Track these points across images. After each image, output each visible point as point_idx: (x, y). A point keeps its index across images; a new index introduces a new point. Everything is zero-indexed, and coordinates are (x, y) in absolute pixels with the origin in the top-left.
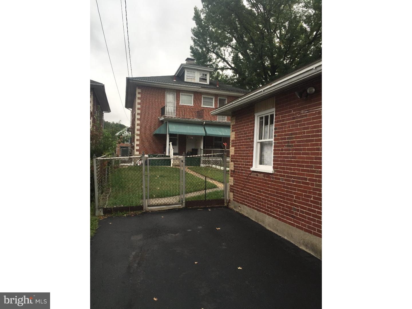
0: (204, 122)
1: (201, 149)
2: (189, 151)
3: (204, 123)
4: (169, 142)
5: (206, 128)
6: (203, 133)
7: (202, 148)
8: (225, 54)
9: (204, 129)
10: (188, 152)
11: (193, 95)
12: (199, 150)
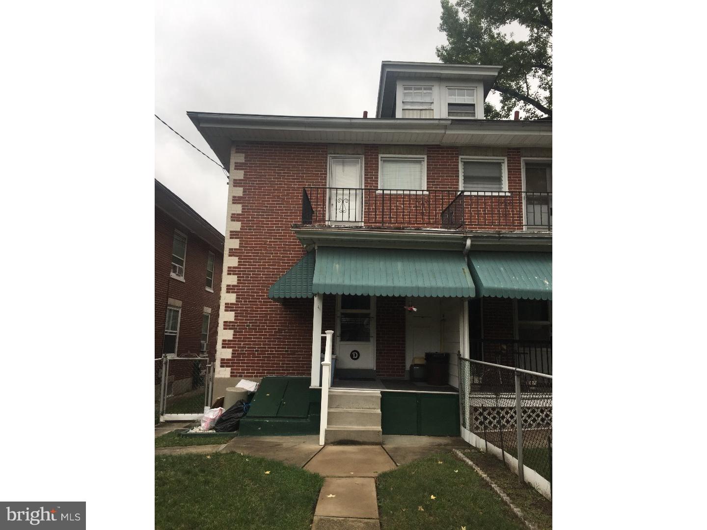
0: (465, 238)
1: (461, 359)
2: (417, 362)
3: (469, 242)
4: (323, 332)
5: (479, 266)
6: (464, 286)
7: (466, 353)
8: (527, 85)
9: (467, 270)
10: (412, 366)
11: (425, 157)
12: (454, 360)
